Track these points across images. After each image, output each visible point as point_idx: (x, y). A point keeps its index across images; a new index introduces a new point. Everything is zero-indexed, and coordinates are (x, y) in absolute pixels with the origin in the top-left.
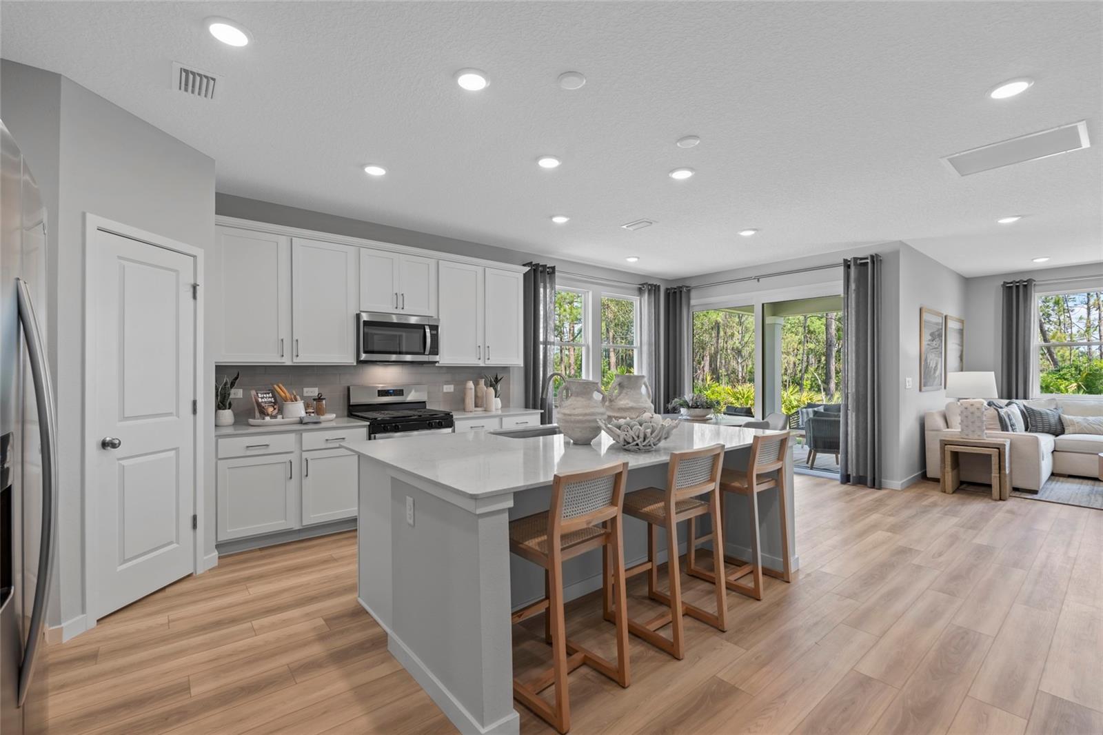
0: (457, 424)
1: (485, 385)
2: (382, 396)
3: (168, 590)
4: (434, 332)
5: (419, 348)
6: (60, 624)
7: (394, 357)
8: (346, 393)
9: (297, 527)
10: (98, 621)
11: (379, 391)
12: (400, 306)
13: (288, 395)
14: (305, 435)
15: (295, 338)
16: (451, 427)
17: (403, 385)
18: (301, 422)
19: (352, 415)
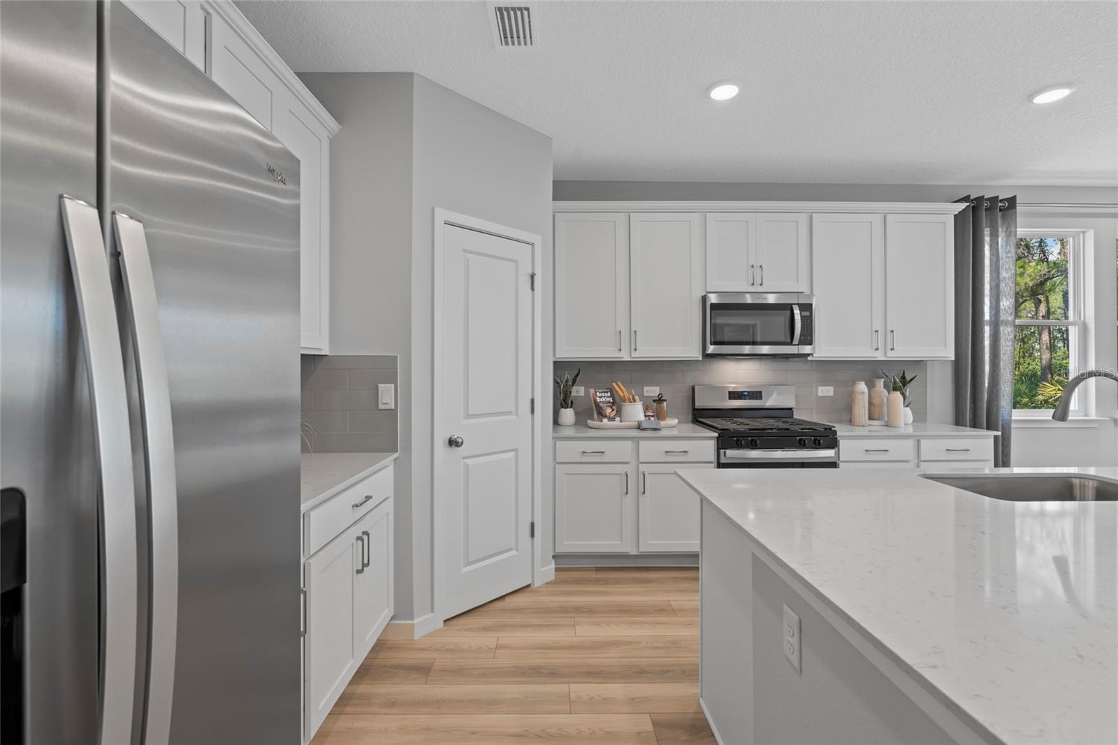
0: (842, 443)
1: (885, 388)
2: (734, 399)
3: (508, 600)
4: (807, 314)
5: (784, 336)
6: (413, 619)
7: (747, 349)
8: (691, 394)
9: (634, 552)
10: (445, 621)
11: (729, 392)
12: (758, 281)
13: (626, 394)
14: (642, 444)
15: (633, 329)
16: (833, 448)
17: (762, 386)
18: (639, 427)
19: (697, 421)
